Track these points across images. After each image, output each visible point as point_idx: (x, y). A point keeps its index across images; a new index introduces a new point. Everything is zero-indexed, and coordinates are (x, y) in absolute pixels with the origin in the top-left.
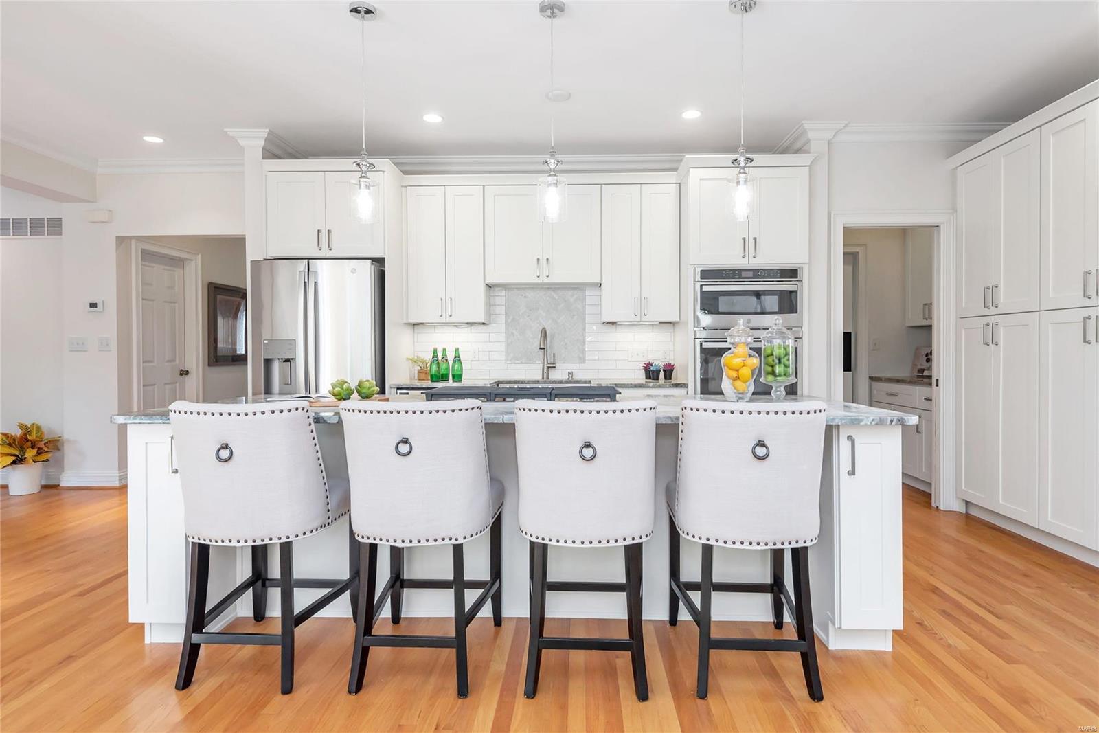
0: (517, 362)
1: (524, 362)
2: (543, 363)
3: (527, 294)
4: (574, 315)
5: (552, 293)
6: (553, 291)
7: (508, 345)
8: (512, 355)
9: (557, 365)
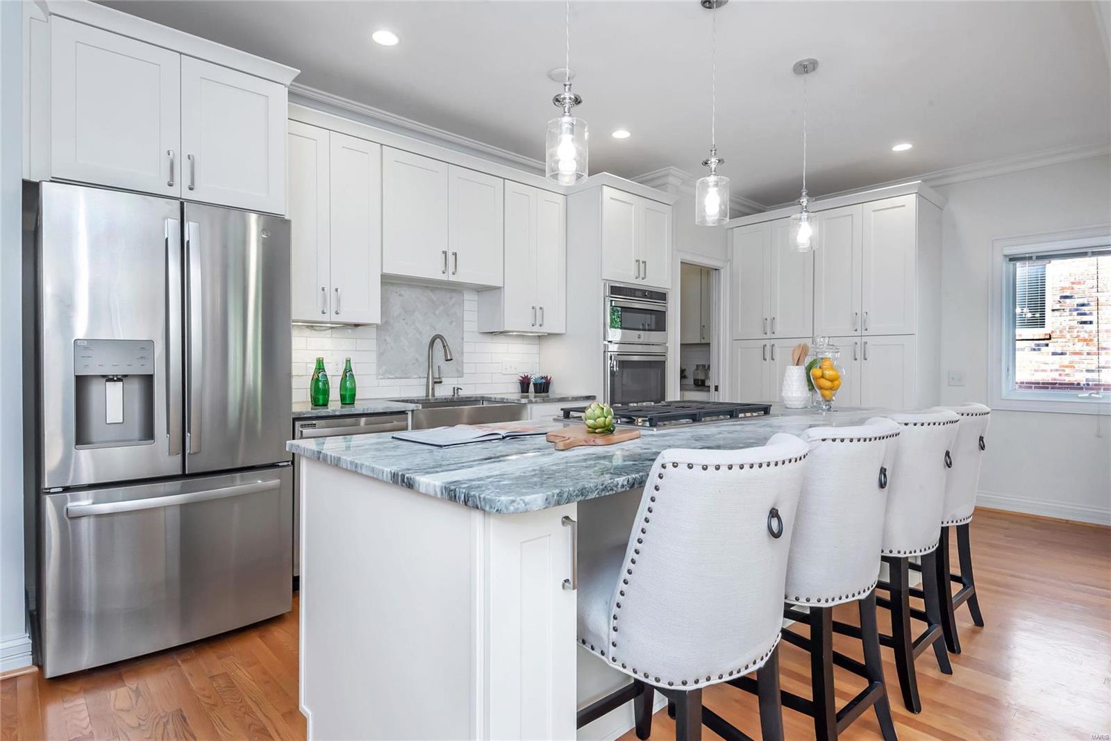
0: (390, 376)
1: (399, 376)
2: (428, 378)
3: (403, 293)
4: (452, 322)
5: (431, 294)
6: (432, 291)
7: (381, 355)
8: (384, 368)
9: (443, 379)
